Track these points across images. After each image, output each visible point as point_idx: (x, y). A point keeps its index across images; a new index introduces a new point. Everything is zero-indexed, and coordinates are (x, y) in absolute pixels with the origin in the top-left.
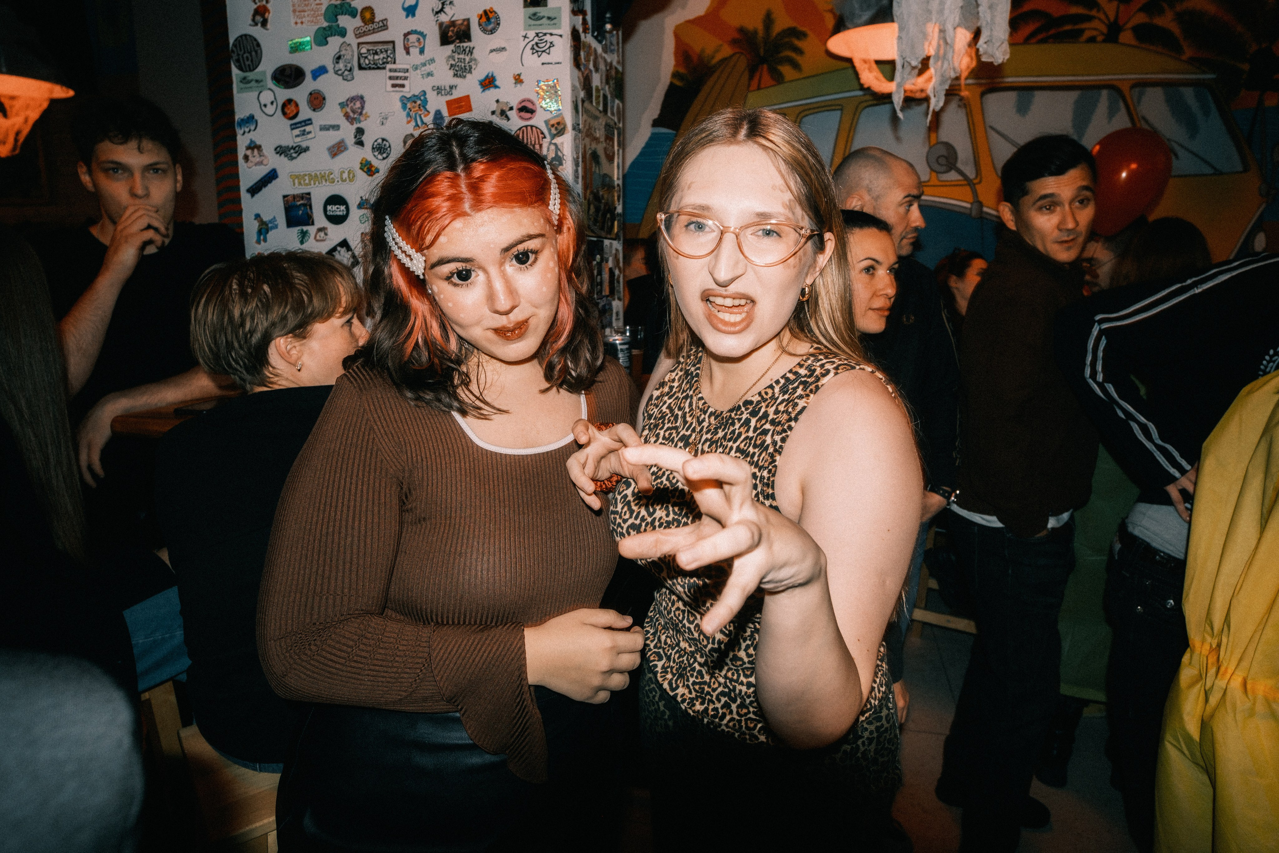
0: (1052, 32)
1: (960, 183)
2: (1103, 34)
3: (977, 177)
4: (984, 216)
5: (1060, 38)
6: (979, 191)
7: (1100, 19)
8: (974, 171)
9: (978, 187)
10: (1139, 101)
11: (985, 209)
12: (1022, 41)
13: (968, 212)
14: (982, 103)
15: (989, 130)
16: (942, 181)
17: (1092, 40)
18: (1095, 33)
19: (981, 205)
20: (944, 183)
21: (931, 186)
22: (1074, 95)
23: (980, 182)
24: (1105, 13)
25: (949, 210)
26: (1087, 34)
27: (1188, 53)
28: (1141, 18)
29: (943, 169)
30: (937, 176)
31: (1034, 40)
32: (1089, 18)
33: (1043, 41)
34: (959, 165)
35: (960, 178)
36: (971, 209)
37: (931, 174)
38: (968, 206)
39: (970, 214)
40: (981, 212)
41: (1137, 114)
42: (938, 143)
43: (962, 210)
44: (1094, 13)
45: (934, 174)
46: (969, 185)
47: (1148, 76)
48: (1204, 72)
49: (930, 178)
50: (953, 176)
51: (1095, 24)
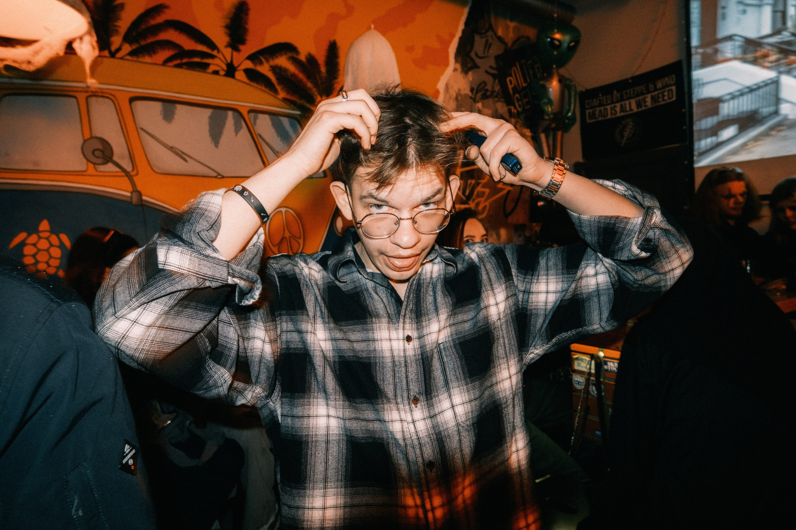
0: (185, 60)
1: (118, 174)
2: (224, 70)
3: (133, 170)
4: (144, 203)
5: (192, 66)
6: (137, 183)
7: (220, 59)
8: (130, 165)
9: (135, 178)
10: (255, 122)
11: (144, 198)
12: (161, 63)
13: (129, 200)
14: (131, 109)
15: (140, 131)
16: (101, 172)
17: (216, 73)
18: (217, 68)
19: (140, 194)
20: (100, 174)
21: (89, 175)
22: (208, 112)
23: (137, 174)
24: (223, 55)
25: (111, 198)
26: (212, 68)
27: (282, 94)
28: (249, 64)
29: (100, 161)
30: (95, 168)
31: (171, 64)
32: (213, 57)
33: (179, 66)
34: (115, 158)
35: (117, 169)
36: (131, 197)
37: (87, 165)
38: (129, 194)
39: (131, 202)
40: (142, 200)
41: (255, 133)
42: (92, 137)
43: (124, 198)
44: (215, 53)
45: (91, 165)
46: (127, 176)
47: (259, 106)
48: (293, 110)
49: (87, 168)
50: (110, 167)
51: (216, 61)
